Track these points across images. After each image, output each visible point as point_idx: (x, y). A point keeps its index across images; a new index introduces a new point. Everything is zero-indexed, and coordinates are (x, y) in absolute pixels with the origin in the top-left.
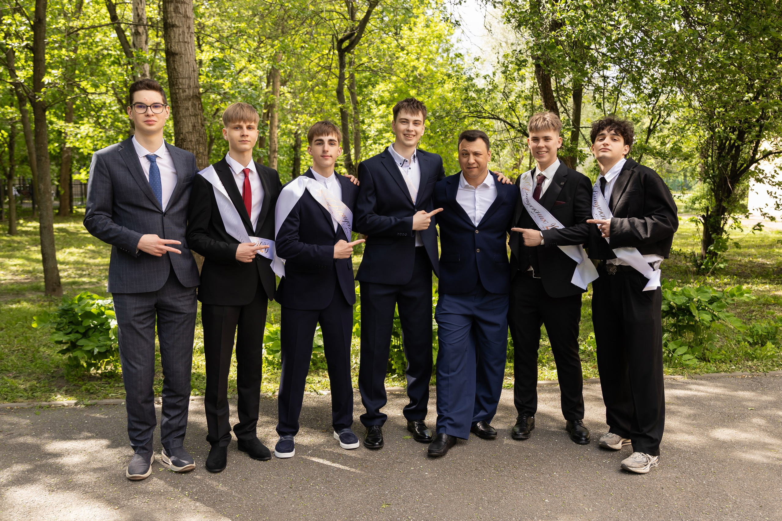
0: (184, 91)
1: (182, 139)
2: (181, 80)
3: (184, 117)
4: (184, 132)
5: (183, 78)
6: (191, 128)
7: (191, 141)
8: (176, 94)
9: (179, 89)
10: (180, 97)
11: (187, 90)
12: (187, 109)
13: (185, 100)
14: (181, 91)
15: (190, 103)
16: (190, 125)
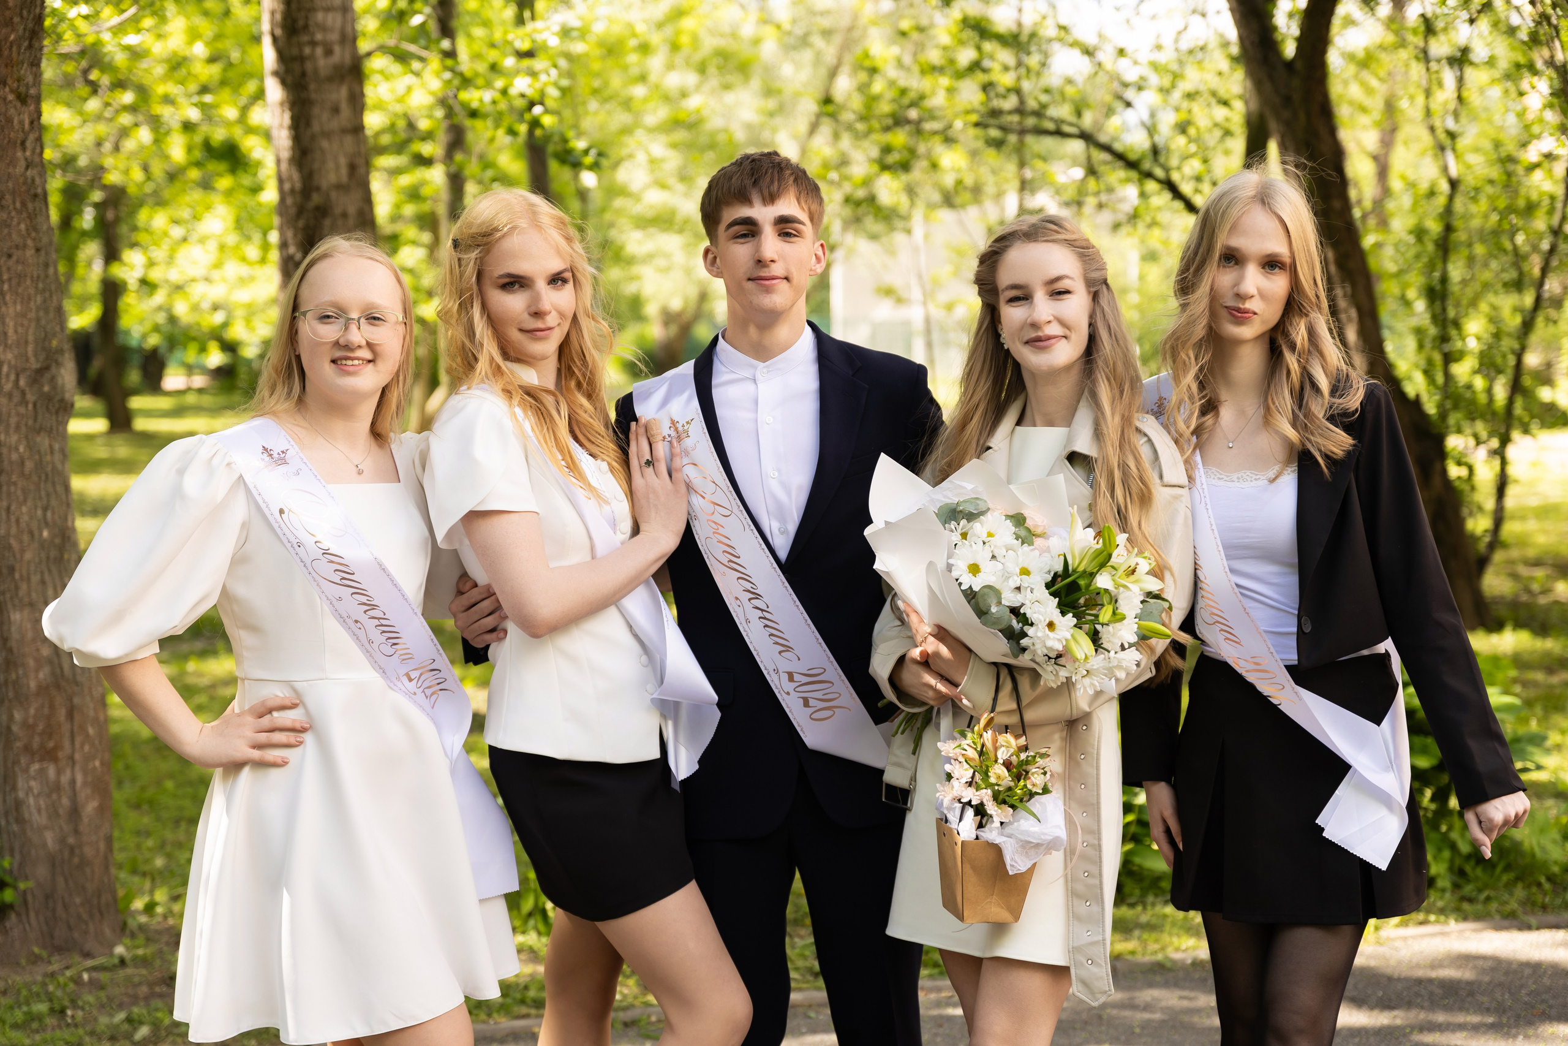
0: (329, 52)
1: (317, 208)
2: (320, 16)
3: (328, 135)
4: (324, 184)
5: (328, 10)
6: (344, 171)
7: (345, 215)
8: (302, 59)
9: (313, 43)
10: (316, 71)
11: (337, 49)
12: (336, 110)
13: (330, 79)
14: (319, 51)
15: (344, 92)
16: (343, 161)
